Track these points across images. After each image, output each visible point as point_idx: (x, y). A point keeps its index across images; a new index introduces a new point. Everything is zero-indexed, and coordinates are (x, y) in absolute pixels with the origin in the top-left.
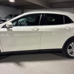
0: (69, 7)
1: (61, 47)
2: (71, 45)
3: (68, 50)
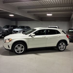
0: (55, 21)
1: (56, 45)
2: (60, 44)
3: (59, 47)
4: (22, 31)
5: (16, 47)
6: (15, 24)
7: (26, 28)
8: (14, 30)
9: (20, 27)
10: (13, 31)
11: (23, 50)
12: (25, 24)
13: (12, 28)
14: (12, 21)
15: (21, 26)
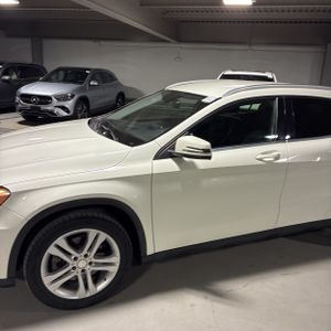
4: (72, 96)
5: (51, 257)
6: (26, 58)
7: (93, 79)
8: (26, 90)
9: (62, 74)
10: (18, 98)
11: (114, 270)
12: (88, 57)
13: (14, 77)
14: (9, 36)
15: (65, 70)
